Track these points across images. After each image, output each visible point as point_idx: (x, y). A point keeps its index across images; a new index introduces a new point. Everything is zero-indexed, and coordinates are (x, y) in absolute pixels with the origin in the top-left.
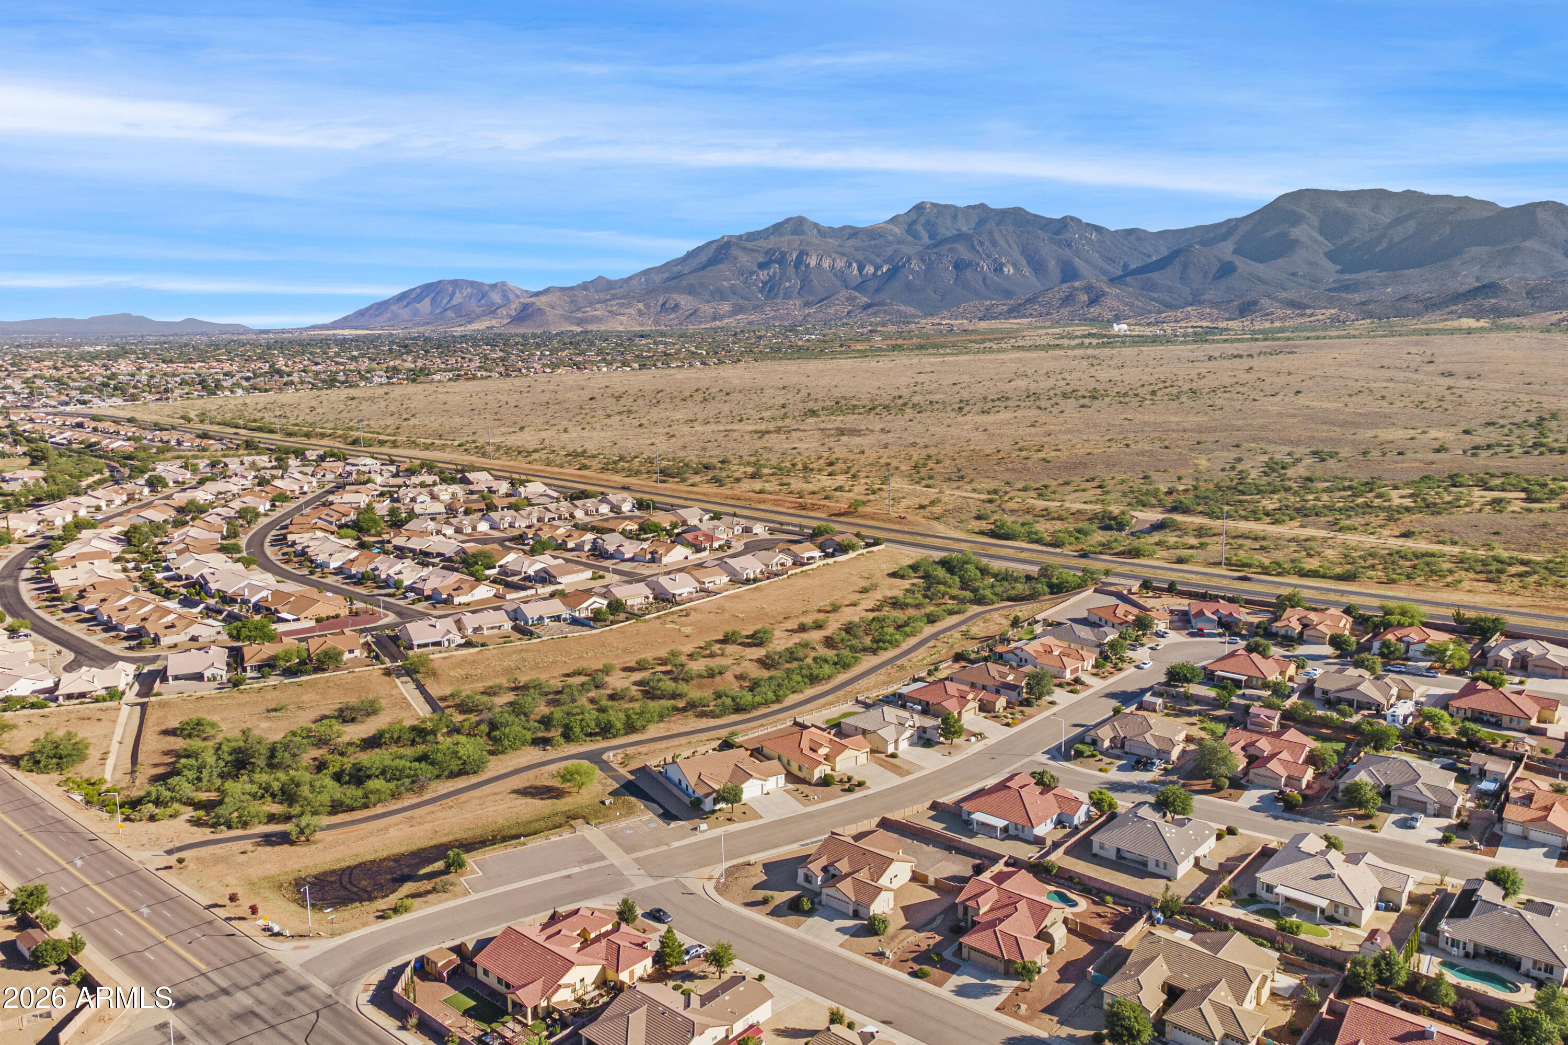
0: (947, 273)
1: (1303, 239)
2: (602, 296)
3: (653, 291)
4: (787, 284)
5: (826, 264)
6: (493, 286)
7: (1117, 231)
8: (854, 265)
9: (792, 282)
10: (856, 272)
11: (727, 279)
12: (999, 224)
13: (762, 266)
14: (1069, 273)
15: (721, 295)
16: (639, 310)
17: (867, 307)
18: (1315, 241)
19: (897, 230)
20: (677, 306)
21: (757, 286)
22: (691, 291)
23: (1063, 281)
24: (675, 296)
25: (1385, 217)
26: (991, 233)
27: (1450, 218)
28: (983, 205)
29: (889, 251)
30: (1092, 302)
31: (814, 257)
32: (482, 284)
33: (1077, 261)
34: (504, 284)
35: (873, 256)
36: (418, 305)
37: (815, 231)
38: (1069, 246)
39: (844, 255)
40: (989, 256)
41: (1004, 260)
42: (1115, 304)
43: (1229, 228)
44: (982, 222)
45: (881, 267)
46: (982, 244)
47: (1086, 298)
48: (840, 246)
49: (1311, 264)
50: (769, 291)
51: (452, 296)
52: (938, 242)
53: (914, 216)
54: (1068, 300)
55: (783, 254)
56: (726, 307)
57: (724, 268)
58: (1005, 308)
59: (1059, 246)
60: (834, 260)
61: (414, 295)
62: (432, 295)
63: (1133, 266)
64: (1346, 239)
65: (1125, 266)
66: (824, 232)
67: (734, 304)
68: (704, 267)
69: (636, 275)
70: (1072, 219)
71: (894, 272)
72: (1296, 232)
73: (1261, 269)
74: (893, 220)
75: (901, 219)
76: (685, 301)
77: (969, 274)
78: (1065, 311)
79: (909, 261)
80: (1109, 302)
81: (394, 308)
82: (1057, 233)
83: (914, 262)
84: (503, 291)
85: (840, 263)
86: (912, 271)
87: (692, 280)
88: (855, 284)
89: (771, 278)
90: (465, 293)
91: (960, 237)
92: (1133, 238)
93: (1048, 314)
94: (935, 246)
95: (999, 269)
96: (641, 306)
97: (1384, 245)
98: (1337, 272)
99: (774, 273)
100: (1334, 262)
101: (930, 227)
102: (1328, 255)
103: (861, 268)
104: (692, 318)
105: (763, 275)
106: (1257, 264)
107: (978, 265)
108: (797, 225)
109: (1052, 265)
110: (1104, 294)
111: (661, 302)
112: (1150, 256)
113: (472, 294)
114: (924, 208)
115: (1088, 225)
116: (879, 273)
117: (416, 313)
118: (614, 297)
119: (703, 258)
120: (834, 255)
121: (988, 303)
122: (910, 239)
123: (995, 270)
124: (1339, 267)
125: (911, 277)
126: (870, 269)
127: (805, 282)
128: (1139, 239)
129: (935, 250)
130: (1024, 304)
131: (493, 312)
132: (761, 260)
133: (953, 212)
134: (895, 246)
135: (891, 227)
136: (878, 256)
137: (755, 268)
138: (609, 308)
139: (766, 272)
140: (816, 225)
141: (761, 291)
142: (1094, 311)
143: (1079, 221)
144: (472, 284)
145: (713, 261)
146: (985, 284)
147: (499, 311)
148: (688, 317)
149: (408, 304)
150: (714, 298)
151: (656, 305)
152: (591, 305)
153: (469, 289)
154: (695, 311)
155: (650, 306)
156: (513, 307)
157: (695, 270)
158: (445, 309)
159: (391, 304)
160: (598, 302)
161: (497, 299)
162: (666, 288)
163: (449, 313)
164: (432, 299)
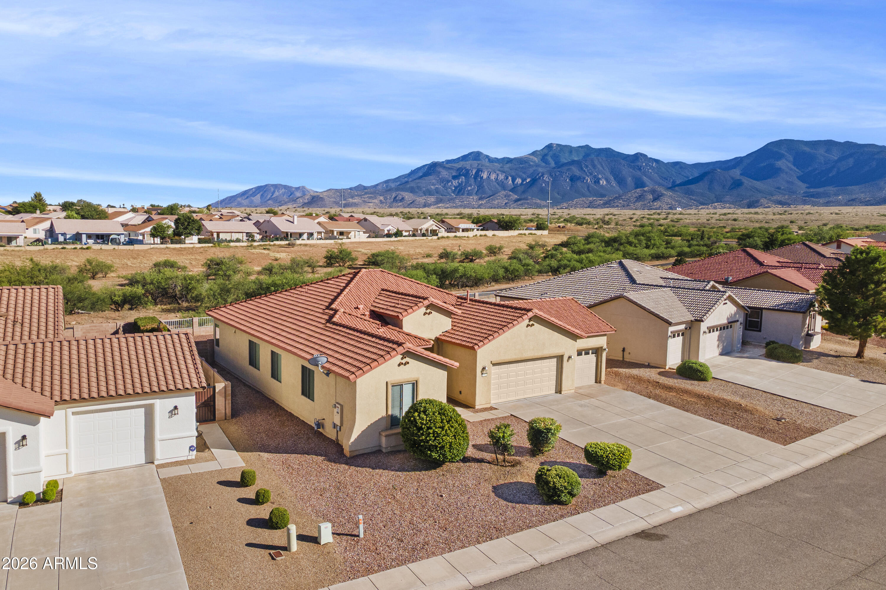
0: (566, 184)
1: (784, 167)
2: (359, 193)
3: (390, 190)
4: (469, 188)
5: (493, 177)
6: (298, 189)
7: (668, 163)
8: (510, 178)
9: (472, 187)
10: (510, 182)
11: (433, 185)
12: (598, 156)
13: (455, 178)
14: (640, 184)
15: (429, 193)
16: (381, 201)
17: (516, 201)
18: (791, 169)
19: (536, 159)
20: (403, 198)
21: (452, 189)
22: (412, 190)
23: (636, 188)
24: (402, 193)
25: (835, 156)
26: (592, 161)
27: (876, 157)
28: (587, 146)
29: (531, 170)
30: (655, 199)
31: (486, 173)
32: (291, 187)
33: (645, 178)
34: (303, 187)
35: (521, 174)
36: (253, 198)
37: (487, 160)
38: (640, 169)
39: (504, 172)
40: (591, 174)
41: (600, 176)
42: (669, 201)
43: (737, 162)
44: (587, 155)
45: (526, 179)
46: (587, 167)
47: (651, 197)
48: (502, 167)
49: (788, 182)
50: (458, 192)
51: (273, 193)
52: (559, 165)
53: (546, 151)
54: (640, 198)
55: (467, 171)
56: (432, 199)
57: (432, 179)
58: (602, 202)
59: (634, 169)
60: (498, 175)
61: (251, 192)
62: (261, 193)
63: (678, 182)
64: (810, 169)
65: (674, 182)
66: (492, 160)
67: (437, 198)
68: (420, 178)
69: (381, 183)
70: (642, 154)
71: (534, 181)
72: (780, 164)
73: (758, 184)
74: (534, 153)
75: (538, 153)
76: (408, 196)
77: (579, 184)
78: (639, 204)
79: (543, 175)
80: (666, 199)
81: (239, 199)
82: (633, 162)
83: (546, 176)
84: (303, 191)
85: (501, 177)
86: (545, 182)
87: (412, 184)
88: (510, 188)
89: (460, 184)
90: (281, 192)
91: (573, 162)
92: (678, 167)
93: (628, 206)
94: (559, 168)
95: (597, 181)
96: (382, 198)
97: (834, 173)
98: (806, 187)
99: (462, 182)
100: (803, 181)
101: (556, 157)
102: (799, 178)
103: (513, 180)
104: (411, 205)
105: (455, 183)
106: (755, 182)
107: (584, 178)
108: (477, 156)
109: (629, 180)
110: (662, 195)
111: (394, 196)
112: (688, 177)
113: (285, 192)
114: (552, 147)
115: (651, 158)
116: (525, 183)
117: (252, 202)
118: (366, 193)
119: (421, 174)
120: (498, 172)
121: (591, 199)
122: (544, 164)
123: (595, 182)
124: (806, 185)
125: (544, 185)
126: (519, 181)
127: (480, 187)
128: (681, 168)
129: (559, 170)
130: (614, 200)
132: (454, 174)
133: (570, 149)
134: (534, 168)
135: (532, 157)
136: (524, 173)
137: (450, 179)
138: (363, 199)
139: (457, 181)
140: (487, 157)
141: (453, 192)
142: (657, 204)
143: (645, 156)
144: (285, 187)
145: (426, 175)
146: (588, 190)
147: (298, 200)
148: (409, 205)
149: (247, 197)
150: (425, 195)
151: (390, 198)
152: (352, 197)
153: (283, 190)
154: (413, 201)
155: (387, 199)
156: (307, 197)
157: (415, 180)
158: (268, 200)
159: (238, 197)
160: (357, 196)
161: (298, 194)
162: (397, 189)
163: (270, 202)
164: (262, 195)
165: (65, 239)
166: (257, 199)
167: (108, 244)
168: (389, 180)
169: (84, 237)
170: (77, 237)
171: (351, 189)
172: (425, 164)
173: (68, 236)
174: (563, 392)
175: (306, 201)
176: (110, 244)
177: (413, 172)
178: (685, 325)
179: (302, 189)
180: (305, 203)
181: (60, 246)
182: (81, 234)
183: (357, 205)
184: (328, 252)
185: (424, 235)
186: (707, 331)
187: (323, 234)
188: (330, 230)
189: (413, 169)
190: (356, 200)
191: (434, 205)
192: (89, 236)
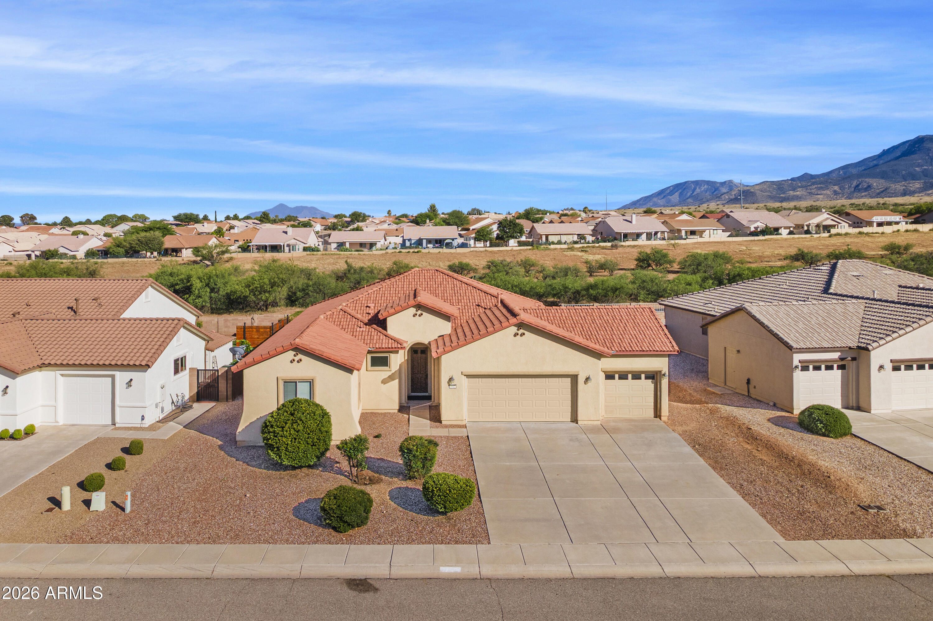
2: (804, 184)
3: (849, 177)
6: (723, 184)
11: (918, 166)
15: (914, 177)
16: (835, 191)
20: (869, 187)
22: (884, 175)
24: (868, 180)
32: (715, 183)
34: (731, 181)
36: (670, 197)
51: (694, 190)
56: (917, 185)
57: (917, 158)
61: (668, 191)
62: (680, 191)
67: (925, 182)
68: (898, 158)
76: (877, 183)
81: (655, 199)
84: (730, 186)
87: (884, 168)
90: (703, 188)
96: (836, 188)
104: (883, 195)
111: (854, 184)
113: (707, 189)
117: (669, 201)
118: (813, 184)
119: (898, 153)
131: (719, 197)
138: (809, 191)
144: (708, 183)
147: (723, 196)
148: (879, 194)
149: (664, 196)
150: (905, 180)
151: (850, 187)
152: (794, 190)
153: (706, 186)
154: (886, 189)
155: (844, 189)
156: (733, 193)
157: (889, 161)
158: (688, 198)
159: (653, 197)
160: (800, 187)
161: (724, 190)
162: (860, 175)
163: (690, 200)
164: (680, 193)
165: (411, 244)
166: (675, 197)
167: (443, 248)
168: (849, 165)
169: (424, 241)
170: (419, 242)
171: (793, 179)
172: (905, 140)
173: (413, 242)
174: (579, 422)
175: (733, 197)
176: (444, 248)
177: (885, 153)
178: (839, 354)
179: (729, 184)
180: (731, 200)
181: (407, 250)
182: (422, 239)
183: (800, 198)
184: (640, 254)
185: (808, 232)
186: (889, 366)
187: (666, 233)
188: (678, 229)
189: (886, 148)
190: (798, 193)
191: (920, 192)
192: (429, 241)
